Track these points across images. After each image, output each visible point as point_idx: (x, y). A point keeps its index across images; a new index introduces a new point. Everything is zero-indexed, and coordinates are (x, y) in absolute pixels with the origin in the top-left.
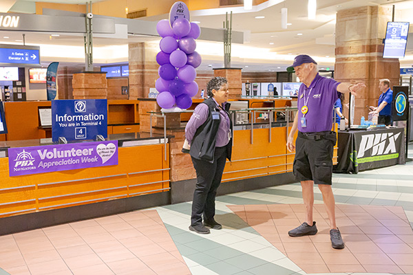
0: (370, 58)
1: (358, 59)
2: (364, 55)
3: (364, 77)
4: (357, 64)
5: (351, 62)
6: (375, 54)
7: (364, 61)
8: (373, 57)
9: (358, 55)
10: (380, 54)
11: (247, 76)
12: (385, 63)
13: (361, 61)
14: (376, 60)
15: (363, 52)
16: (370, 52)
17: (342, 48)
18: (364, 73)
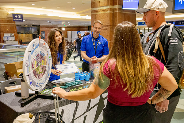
0: (113, 10)
1: (105, 10)
2: (108, 7)
3: (109, 24)
4: (104, 14)
5: (100, 13)
6: (117, 7)
7: (109, 12)
8: (116, 9)
9: (105, 8)
10: (120, 7)
11: (75, 28)
12: (125, 14)
13: (107, 12)
14: (118, 11)
15: (108, 5)
16: (113, 5)
17: (94, 3)
18: (109, 22)
